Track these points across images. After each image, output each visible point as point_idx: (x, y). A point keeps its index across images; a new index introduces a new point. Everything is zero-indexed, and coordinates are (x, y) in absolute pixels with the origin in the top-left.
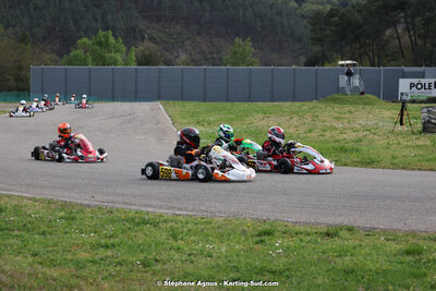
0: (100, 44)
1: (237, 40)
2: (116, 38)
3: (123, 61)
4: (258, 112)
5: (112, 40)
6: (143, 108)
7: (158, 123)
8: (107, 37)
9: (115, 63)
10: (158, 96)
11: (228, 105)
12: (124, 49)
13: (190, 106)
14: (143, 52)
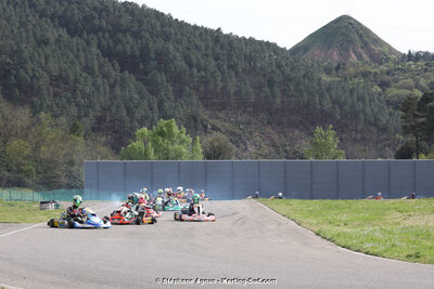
0: (161, 134)
1: (319, 129)
5: (176, 129)
7: (280, 224)
8: (169, 126)
14: (212, 143)
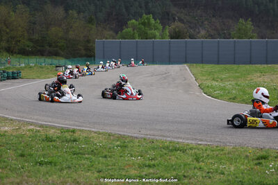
0: (144, 24)
1: (241, 20)
2: (155, 20)
3: (160, 36)
4: (256, 71)
5: (152, 21)
6: (174, 69)
8: (148, 19)
9: (154, 37)
10: (185, 61)
11: (235, 66)
12: (161, 27)
13: (208, 67)
14: (174, 29)
